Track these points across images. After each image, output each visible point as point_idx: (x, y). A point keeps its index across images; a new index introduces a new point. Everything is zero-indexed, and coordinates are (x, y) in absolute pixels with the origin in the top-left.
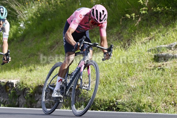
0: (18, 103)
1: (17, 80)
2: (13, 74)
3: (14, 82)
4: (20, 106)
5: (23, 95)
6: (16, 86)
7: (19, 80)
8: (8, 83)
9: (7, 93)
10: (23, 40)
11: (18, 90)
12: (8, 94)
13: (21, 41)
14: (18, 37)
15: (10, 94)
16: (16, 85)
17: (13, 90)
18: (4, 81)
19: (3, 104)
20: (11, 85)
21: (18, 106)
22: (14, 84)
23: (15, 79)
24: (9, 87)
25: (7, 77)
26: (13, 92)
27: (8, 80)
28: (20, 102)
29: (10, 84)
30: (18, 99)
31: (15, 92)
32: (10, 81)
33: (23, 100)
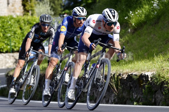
0: (155, 100)
1: (152, 73)
2: (147, 64)
3: (149, 74)
4: (157, 104)
5: (161, 90)
6: (151, 80)
7: (154, 72)
8: (141, 76)
9: (141, 88)
10: (158, 23)
11: (155, 85)
12: (142, 90)
13: (155, 23)
14: (151, 18)
15: (145, 89)
16: (151, 78)
17: (148, 84)
18: (136, 74)
19: (136, 102)
20: (145, 79)
21: (155, 104)
22: (149, 77)
23: (150, 71)
24: (143, 80)
25: (140, 69)
26: (148, 87)
27: (142, 73)
28: (158, 99)
29: (144, 77)
30: (155, 95)
31: (150, 87)
32: (143, 73)
33: (161, 96)
